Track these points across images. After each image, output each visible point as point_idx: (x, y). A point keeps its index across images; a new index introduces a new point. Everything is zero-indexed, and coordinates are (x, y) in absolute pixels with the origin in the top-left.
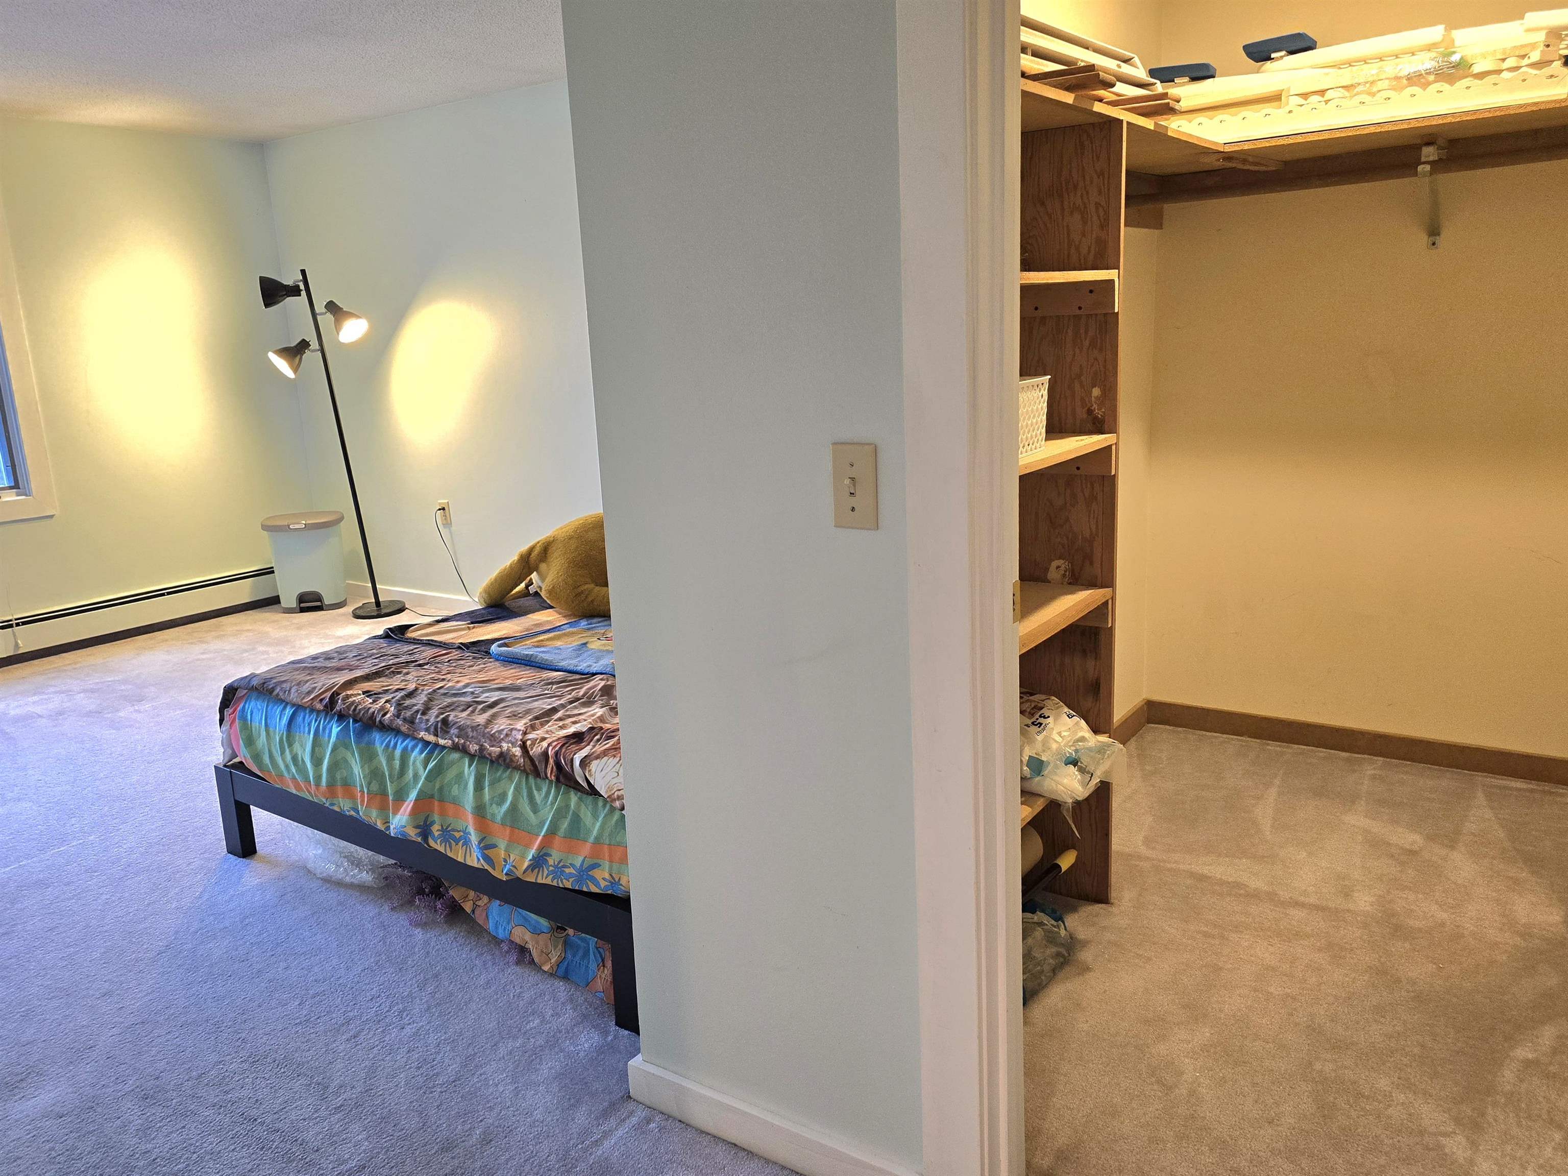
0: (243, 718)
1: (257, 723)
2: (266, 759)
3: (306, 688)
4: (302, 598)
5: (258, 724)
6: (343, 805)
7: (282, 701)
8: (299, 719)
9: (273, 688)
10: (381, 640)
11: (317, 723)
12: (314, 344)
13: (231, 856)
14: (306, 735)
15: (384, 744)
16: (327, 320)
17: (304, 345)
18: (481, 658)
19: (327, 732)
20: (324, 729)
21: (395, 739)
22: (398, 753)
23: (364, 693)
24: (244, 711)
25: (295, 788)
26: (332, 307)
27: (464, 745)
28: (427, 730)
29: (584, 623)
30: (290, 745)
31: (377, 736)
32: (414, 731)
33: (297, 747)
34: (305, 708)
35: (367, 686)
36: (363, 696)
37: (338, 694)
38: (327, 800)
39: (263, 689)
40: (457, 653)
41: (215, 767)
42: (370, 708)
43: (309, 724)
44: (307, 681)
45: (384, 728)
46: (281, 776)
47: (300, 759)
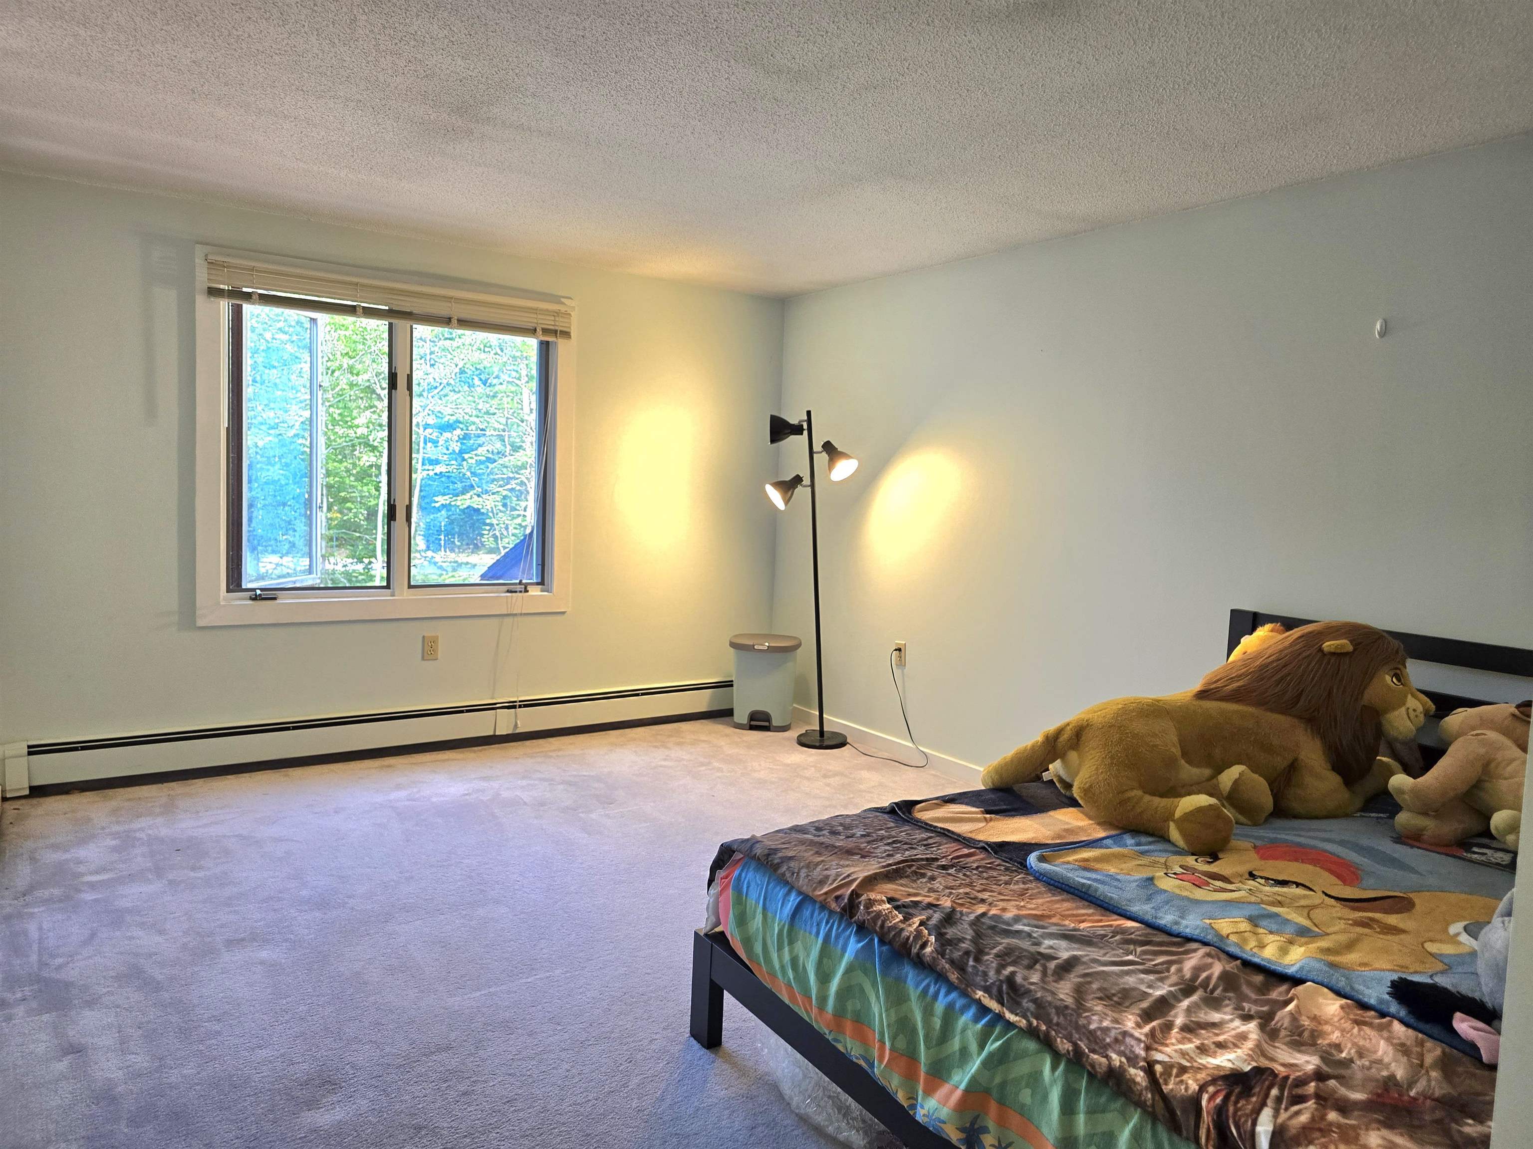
0: (738, 889)
1: (754, 900)
2: (758, 948)
3: (817, 873)
4: (754, 716)
5: (754, 902)
6: (850, 1046)
7: (787, 883)
8: (807, 913)
9: (778, 864)
10: (886, 816)
11: (829, 926)
12: (807, 481)
13: (695, 1042)
14: (813, 937)
15: (921, 988)
16: (821, 459)
17: (798, 480)
18: (1016, 871)
19: (841, 942)
20: (838, 937)
21: (935, 984)
22: (939, 1007)
23: (890, 900)
24: (740, 880)
25: (789, 997)
26: (828, 447)
27: (1047, 1034)
28: (987, 990)
29: (1129, 840)
30: (791, 943)
31: (910, 974)
32: (967, 986)
33: (799, 946)
34: (815, 902)
35: (890, 888)
36: (888, 906)
37: (859, 896)
38: (830, 1032)
39: (767, 863)
40: (982, 856)
41: (696, 933)
42: (902, 929)
43: (818, 925)
44: (818, 864)
45: (919, 963)
46: (773, 975)
47: (801, 962)
